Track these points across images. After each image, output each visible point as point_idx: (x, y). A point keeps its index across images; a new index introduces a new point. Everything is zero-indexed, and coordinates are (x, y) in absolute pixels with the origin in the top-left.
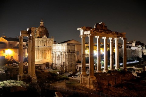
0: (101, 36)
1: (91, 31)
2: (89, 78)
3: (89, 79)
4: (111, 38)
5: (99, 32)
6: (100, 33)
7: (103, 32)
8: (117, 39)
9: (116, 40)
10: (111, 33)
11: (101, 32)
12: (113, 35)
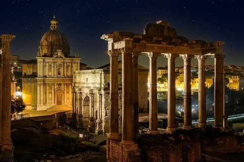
0: (158, 51)
1: (126, 41)
2: (122, 146)
3: (122, 148)
4: (186, 55)
5: (152, 43)
6: (156, 45)
7: (163, 43)
8: (202, 57)
9: (199, 58)
10: (186, 45)
11: (158, 42)
12: (191, 48)
